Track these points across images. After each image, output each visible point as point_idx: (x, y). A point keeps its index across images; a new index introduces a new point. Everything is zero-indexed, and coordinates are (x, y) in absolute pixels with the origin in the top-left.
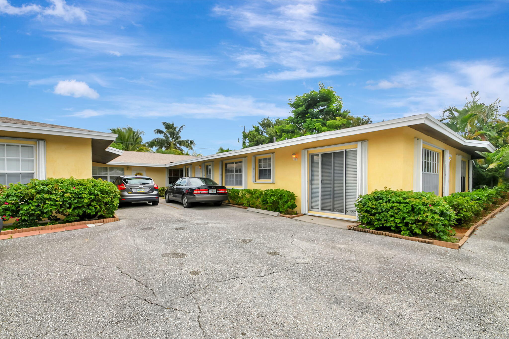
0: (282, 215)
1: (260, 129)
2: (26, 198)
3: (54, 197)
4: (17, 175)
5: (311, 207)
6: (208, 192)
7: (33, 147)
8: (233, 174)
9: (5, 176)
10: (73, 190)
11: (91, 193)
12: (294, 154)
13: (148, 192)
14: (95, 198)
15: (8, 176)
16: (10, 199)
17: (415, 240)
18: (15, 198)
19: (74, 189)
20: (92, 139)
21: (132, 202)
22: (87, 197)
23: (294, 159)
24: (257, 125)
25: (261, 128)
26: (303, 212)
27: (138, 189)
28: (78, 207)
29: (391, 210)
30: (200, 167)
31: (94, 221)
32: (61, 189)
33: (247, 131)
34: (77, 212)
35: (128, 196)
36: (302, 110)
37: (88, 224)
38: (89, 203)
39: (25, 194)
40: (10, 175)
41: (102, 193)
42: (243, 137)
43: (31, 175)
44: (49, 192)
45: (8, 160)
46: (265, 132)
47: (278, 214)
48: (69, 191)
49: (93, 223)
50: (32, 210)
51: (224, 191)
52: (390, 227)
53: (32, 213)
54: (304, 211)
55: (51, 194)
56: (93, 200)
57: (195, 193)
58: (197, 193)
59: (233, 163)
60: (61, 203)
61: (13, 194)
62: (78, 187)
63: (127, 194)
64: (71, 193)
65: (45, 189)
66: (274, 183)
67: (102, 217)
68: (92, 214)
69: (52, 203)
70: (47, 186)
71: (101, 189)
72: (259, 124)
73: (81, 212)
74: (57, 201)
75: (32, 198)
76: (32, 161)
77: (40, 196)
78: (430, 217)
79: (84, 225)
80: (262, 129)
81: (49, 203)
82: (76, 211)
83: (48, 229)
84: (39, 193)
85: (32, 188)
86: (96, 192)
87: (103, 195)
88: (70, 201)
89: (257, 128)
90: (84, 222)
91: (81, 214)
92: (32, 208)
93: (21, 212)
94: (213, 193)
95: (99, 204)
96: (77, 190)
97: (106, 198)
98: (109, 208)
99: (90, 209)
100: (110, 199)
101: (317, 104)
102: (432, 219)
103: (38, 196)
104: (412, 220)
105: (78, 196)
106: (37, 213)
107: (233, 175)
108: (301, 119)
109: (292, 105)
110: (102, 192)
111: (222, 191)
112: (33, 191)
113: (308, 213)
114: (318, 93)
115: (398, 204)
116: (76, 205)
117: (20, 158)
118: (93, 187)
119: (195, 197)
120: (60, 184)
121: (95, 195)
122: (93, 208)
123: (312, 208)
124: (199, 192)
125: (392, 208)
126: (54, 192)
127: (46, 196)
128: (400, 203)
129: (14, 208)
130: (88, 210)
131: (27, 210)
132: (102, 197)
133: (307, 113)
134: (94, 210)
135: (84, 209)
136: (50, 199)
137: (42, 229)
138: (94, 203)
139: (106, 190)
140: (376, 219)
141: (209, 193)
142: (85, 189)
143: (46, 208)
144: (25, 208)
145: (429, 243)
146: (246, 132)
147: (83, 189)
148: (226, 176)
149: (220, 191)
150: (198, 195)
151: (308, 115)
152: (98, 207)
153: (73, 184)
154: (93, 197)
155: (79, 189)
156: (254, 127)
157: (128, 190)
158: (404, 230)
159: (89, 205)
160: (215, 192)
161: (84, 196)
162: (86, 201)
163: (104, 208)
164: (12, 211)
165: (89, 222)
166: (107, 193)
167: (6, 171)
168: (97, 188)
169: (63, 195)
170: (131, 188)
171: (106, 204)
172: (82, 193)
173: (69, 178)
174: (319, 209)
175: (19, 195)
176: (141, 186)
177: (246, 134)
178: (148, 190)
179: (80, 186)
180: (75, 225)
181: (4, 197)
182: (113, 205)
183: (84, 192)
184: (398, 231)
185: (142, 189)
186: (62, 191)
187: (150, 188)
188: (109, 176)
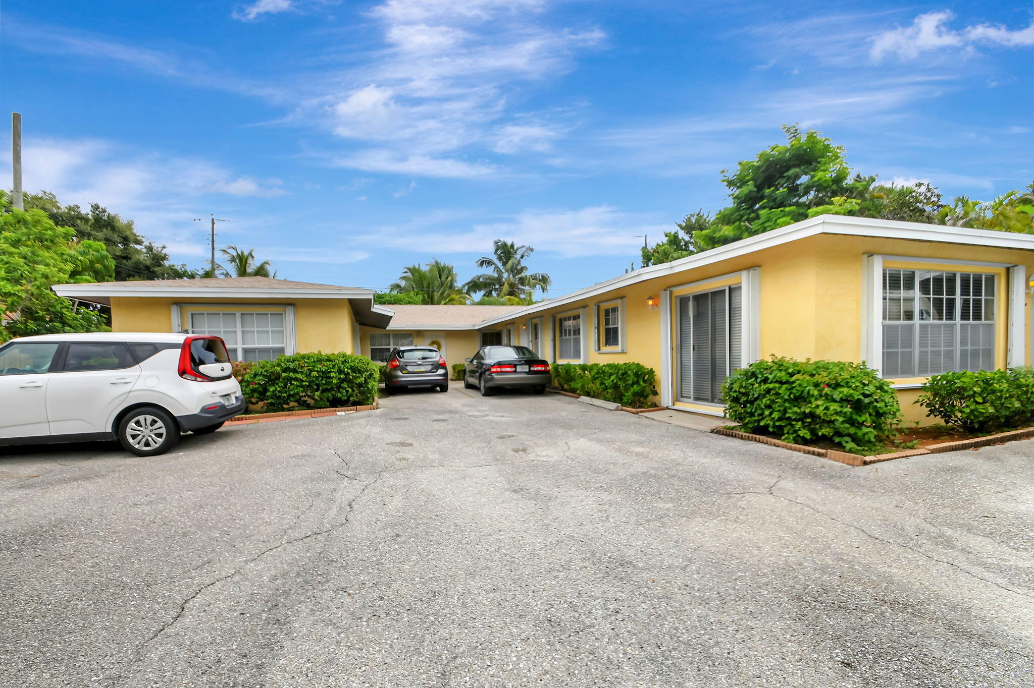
0: (624, 408)
1: (680, 237)
2: (273, 377)
3: (300, 376)
4: (267, 350)
5: (679, 395)
6: (514, 369)
7: (282, 314)
8: (570, 337)
9: (255, 351)
10: (320, 368)
11: (340, 372)
12: (650, 298)
13: (430, 372)
14: (346, 377)
15: (258, 351)
16: (257, 379)
17: (799, 451)
18: (261, 378)
19: (321, 366)
20: (349, 299)
21: (409, 387)
22: (336, 376)
23: (650, 308)
24: (673, 229)
25: (682, 235)
26: (664, 404)
27: (415, 367)
28: (327, 389)
29: (767, 395)
30: (524, 327)
31: (346, 408)
32: (307, 366)
33: (652, 245)
34: (326, 396)
35: (403, 377)
36: (747, 191)
37: (339, 411)
38: (338, 385)
39: (271, 372)
40: (261, 350)
41: (354, 372)
42: (644, 259)
43: (282, 350)
44: (295, 371)
45: (258, 332)
46: (692, 243)
47: (618, 406)
48: (316, 369)
49: (345, 411)
50: (279, 392)
51: (543, 369)
52: (767, 426)
53: (279, 396)
54: (666, 401)
55: (298, 373)
56: (343, 381)
57: (493, 372)
58: (497, 372)
59: (569, 319)
60: (307, 384)
61: (259, 373)
62: (325, 363)
63: (402, 374)
64: (318, 372)
65: (290, 366)
66: (625, 351)
67: (355, 404)
68: (343, 398)
69: (298, 384)
70: (292, 363)
71: (351, 366)
72: (679, 228)
73: (330, 395)
74: (303, 381)
75: (278, 377)
76: (282, 332)
77: (286, 374)
78: (821, 408)
79: (335, 413)
80: (687, 238)
81: (295, 383)
82: (325, 394)
83: (295, 415)
84: (285, 371)
85: (279, 365)
86: (346, 370)
87: (354, 374)
88: (317, 382)
89: (672, 236)
90: (334, 409)
91: (331, 399)
92: (278, 389)
93: (268, 394)
94: (523, 370)
95: (350, 385)
96: (324, 367)
97: (359, 378)
98: (364, 391)
99: (340, 393)
100: (364, 379)
101: (785, 175)
102: (825, 411)
103: (284, 375)
104: (796, 412)
105: (325, 375)
106: (283, 395)
107: (570, 339)
108: (748, 212)
109: (730, 183)
110: (354, 369)
111: (540, 368)
112: (279, 369)
113: (673, 404)
114: (789, 147)
115: (777, 385)
116: (324, 387)
117: (270, 329)
118: (343, 364)
119: (492, 379)
120: (306, 360)
121: (345, 374)
122: (344, 391)
123: (682, 397)
124: (499, 369)
125: (768, 391)
126: (300, 370)
127: (291, 375)
128: (782, 383)
129: (261, 389)
130: (339, 394)
131: (274, 391)
132: (353, 376)
133: (762, 198)
134: (345, 394)
135: (334, 393)
136: (296, 379)
137: (289, 415)
138: (345, 385)
139: (358, 367)
140: (748, 413)
141: (515, 371)
142: (334, 366)
143: (293, 390)
144: (272, 389)
145: (819, 455)
146: (649, 247)
147: (331, 366)
148: (561, 341)
149: (536, 369)
150: (497, 375)
151: (765, 201)
152: (350, 390)
153: (320, 361)
154: (342, 376)
155: (326, 366)
156: (666, 236)
157: (403, 368)
158: (788, 433)
159: (339, 387)
160: (527, 370)
161: (332, 374)
162: (335, 381)
163: (357, 392)
164: (259, 392)
165: (340, 409)
166: (360, 372)
167: (256, 346)
168: (347, 365)
169: (310, 374)
170: (406, 366)
171: (360, 385)
172: (331, 372)
173: (316, 352)
174: (690, 398)
175: (265, 373)
176: (419, 362)
177: (650, 252)
178: (429, 368)
179: (328, 363)
180: (324, 412)
181: (252, 376)
182: (368, 388)
183: (332, 370)
184: (777, 433)
185: (421, 367)
186: (308, 369)
187: (432, 365)
188: (392, 347)
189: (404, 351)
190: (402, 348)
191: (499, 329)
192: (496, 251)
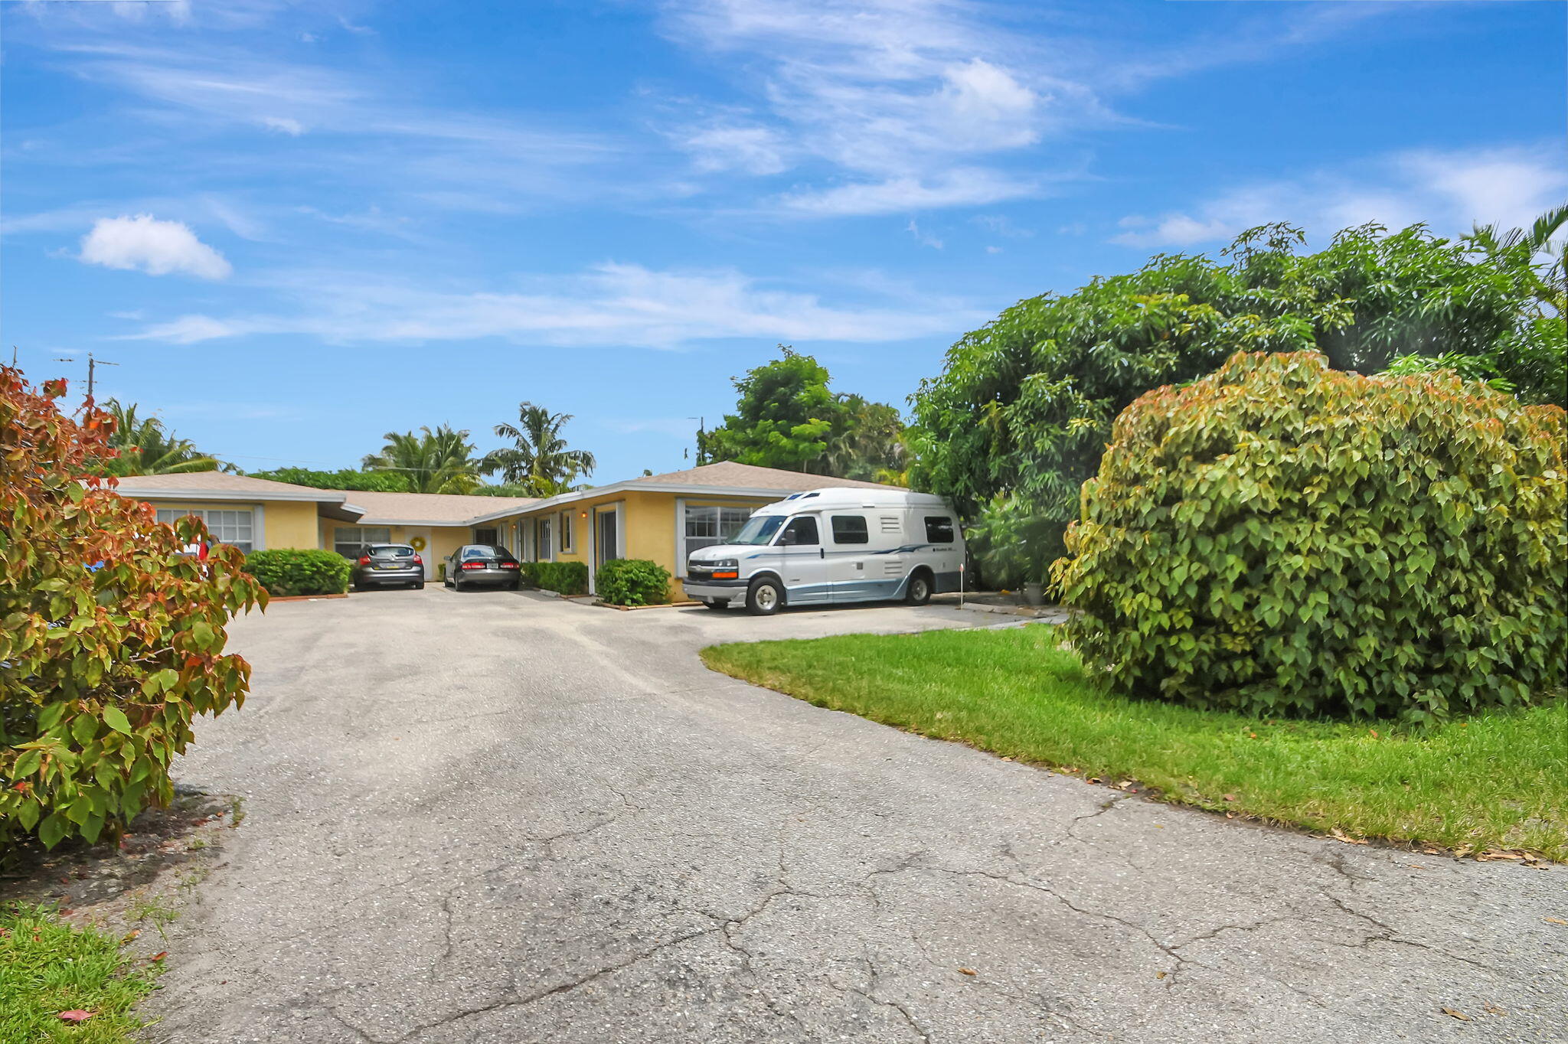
3: (274, 568)
6: (485, 566)
7: (250, 512)
10: (293, 562)
11: (313, 565)
12: (583, 512)
13: (404, 569)
14: (318, 570)
19: (294, 560)
20: (317, 502)
21: (380, 583)
22: (309, 569)
23: (584, 520)
27: (388, 564)
28: (299, 579)
31: (317, 596)
32: (280, 560)
34: (299, 586)
35: (375, 574)
37: (310, 599)
38: (311, 576)
41: (325, 566)
43: (251, 546)
44: (269, 564)
48: (289, 562)
49: (316, 599)
51: (512, 566)
55: (272, 565)
56: (315, 573)
57: (464, 569)
60: (281, 575)
62: (297, 558)
63: (374, 571)
64: (291, 565)
65: (265, 559)
66: (575, 553)
67: (327, 593)
68: (315, 588)
70: (267, 557)
71: (322, 561)
73: (302, 585)
74: (277, 573)
76: (250, 529)
82: (297, 584)
86: (318, 564)
87: (326, 568)
88: (291, 574)
90: (306, 597)
91: (303, 588)
95: (322, 577)
96: (297, 561)
97: (330, 571)
98: (335, 582)
100: (335, 572)
105: (299, 568)
110: (325, 563)
111: (509, 566)
116: (297, 578)
117: (237, 526)
119: (469, 575)
120: (279, 555)
121: (317, 567)
122: (316, 582)
124: (469, 567)
126: (274, 563)
127: (267, 567)
130: (311, 584)
132: (324, 569)
134: (316, 584)
135: (306, 583)
136: (271, 570)
138: (317, 576)
139: (327, 561)
141: (486, 568)
142: (306, 560)
146: (706, 432)
147: (303, 560)
149: (505, 566)
150: (467, 571)
152: (322, 581)
153: (293, 555)
154: (314, 569)
155: (299, 560)
157: (374, 565)
159: (311, 578)
160: (497, 568)
161: (305, 567)
162: (307, 573)
163: (328, 583)
165: (312, 597)
166: (330, 566)
169: (284, 566)
170: (378, 563)
171: (331, 577)
173: (289, 548)
176: (393, 560)
179: (300, 557)
180: (296, 598)
182: (339, 581)
183: (305, 564)
185: (395, 564)
186: (282, 563)
187: (406, 562)
188: (363, 544)
189: (376, 549)
190: (374, 546)
191: (494, 525)
192: (523, 416)
